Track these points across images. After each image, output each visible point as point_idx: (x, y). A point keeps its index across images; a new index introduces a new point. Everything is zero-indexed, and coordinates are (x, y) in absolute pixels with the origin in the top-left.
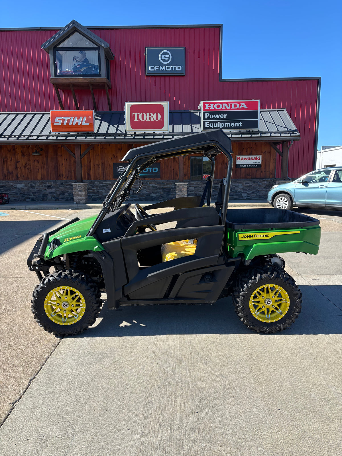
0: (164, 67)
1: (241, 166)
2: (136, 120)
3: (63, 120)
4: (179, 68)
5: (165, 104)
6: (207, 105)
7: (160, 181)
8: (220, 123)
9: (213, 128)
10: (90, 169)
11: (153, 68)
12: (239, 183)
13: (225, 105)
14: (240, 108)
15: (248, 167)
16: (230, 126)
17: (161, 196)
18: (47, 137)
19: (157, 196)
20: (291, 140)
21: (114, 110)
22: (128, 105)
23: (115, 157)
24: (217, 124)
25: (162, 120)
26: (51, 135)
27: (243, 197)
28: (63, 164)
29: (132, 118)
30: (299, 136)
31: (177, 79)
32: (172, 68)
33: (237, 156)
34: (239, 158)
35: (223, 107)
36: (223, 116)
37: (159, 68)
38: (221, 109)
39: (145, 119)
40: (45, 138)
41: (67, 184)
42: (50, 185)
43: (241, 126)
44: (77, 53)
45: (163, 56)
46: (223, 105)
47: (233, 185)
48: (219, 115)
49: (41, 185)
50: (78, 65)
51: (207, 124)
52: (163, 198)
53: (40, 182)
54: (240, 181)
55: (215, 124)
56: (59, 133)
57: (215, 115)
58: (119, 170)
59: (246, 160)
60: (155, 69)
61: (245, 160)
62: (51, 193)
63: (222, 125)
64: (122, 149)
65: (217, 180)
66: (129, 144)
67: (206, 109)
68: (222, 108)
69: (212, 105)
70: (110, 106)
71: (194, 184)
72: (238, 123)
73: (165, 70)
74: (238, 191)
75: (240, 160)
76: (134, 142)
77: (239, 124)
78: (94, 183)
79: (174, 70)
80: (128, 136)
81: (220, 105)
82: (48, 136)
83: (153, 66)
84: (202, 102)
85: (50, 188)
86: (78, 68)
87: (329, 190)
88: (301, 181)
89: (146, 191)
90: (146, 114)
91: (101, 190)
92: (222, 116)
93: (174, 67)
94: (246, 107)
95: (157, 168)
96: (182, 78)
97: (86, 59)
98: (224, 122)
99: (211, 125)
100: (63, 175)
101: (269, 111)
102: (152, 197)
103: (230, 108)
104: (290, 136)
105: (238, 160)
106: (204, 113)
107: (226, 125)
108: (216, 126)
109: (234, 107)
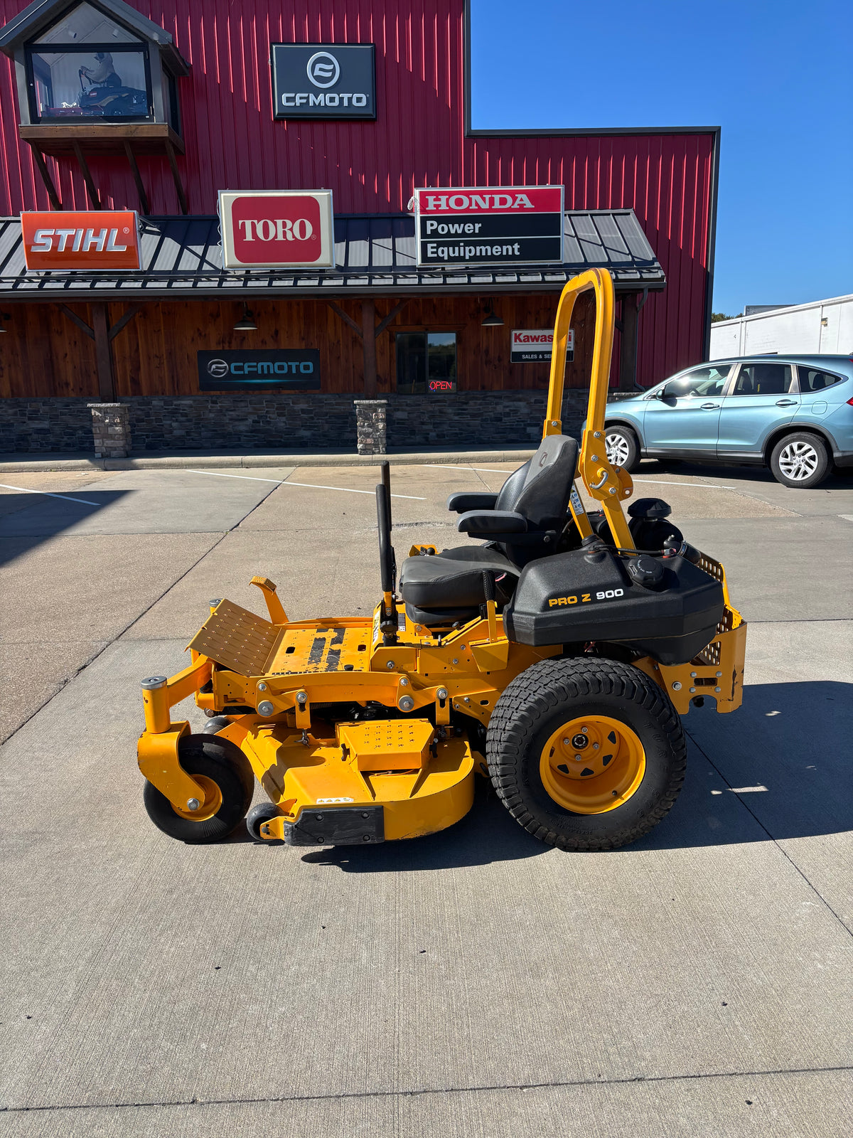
0: (321, 96)
1: (524, 357)
2: (249, 237)
3: (56, 239)
4: (359, 100)
5: (323, 197)
6: (431, 199)
7: (321, 397)
8: (464, 247)
9: (446, 258)
10: (139, 368)
11: (293, 99)
12: (520, 400)
13: (475, 198)
14: (516, 206)
15: (541, 360)
16: (489, 254)
17: (324, 436)
18: (16, 285)
19: (314, 435)
20: (642, 290)
21: (195, 212)
22: (226, 199)
23: (200, 334)
24: (457, 249)
25: (314, 237)
26: (26, 278)
27: (529, 436)
28: (66, 355)
29: (239, 233)
30: (662, 279)
31: (356, 128)
32: (341, 99)
33: (514, 332)
34: (517, 337)
35: (470, 204)
36: (472, 227)
37: (308, 98)
38: (467, 210)
39: (271, 236)
40: (10, 286)
41: (80, 406)
42: (34, 411)
43: (517, 253)
44: (89, 59)
45: (318, 66)
46: (470, 199)
47: (504, 407)
48: (462, 225)
49: (11, 411)
50: (92, 91)
51: (432, 248)
52: (328, 440)
53: (9, 401)
54: (520, 396)
55: (451, 249)
56: (48, 273)
57: (450, 226)
58: (212, 370)
59: (535, 342)
60: (298, 102)
61: (533, 341)
62: (39, 431)
63: (470, 251)
64: (218, 315)
65: (466, 394)
66: (236, 300)
67: (427, 209)
68: (469, 207)
69: (444, 198)
70: (184, 200)
71: (407, 405)
72: (510, 247)
73: (322, 104)
74: (518, 421)
75: (520, 341)
76: (245, 296)
77: (513, 250)
78: (149, 403)
79: (346, 103)
80: (228, 279)
81: (465, 198)
82: (19, 280)
83: (292, 95)
84: (417, 192)
85: (36, 419)
86: (94, 98)
87: (725, 414)
88: (660, 393)
89: (284, 422)
90: (275, 224)
91: (169, 422)
92: (469, 228)
93: (346, 96)
94: (529, 205)
95: (311, 364)
96: (369, 128)
97: (114, 75)
98: (475, 244)
99: (443, 252)
100: (67, 384)
101: (592, 215)
102: (302, 438)
103: (488, 207)
104: (641, 279)
105: (516, 341)
106: (424, 221)
107: (481, 250)
108: (454, 253)
109: (500, 204)
